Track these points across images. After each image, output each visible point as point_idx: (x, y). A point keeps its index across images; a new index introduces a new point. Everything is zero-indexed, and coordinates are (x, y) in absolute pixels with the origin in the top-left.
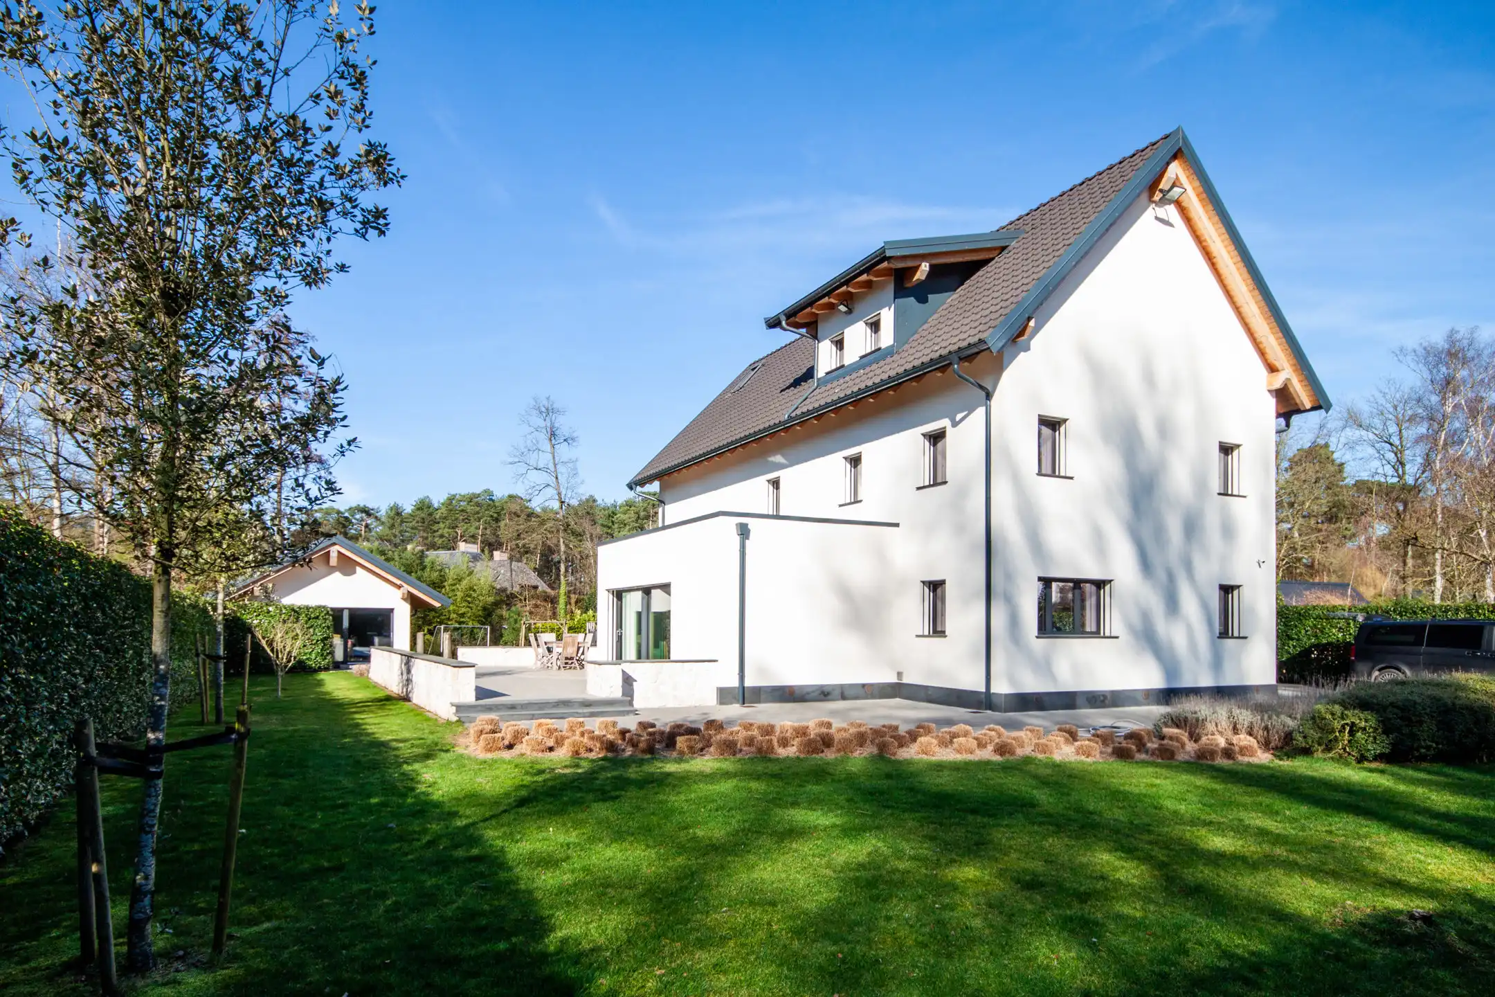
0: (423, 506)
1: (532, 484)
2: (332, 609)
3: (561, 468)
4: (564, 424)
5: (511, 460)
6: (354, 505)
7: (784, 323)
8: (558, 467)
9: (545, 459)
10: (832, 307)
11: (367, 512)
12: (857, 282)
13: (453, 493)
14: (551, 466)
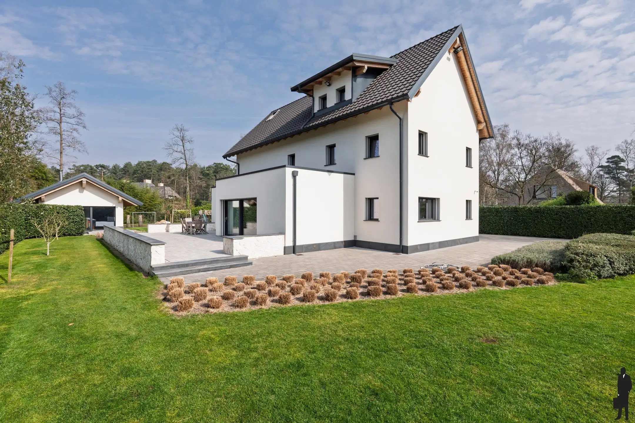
0: (128, 165)
1: (175, 158)
2: (84, 207)
3: (186, 152)
4: (188, 135)
5: (166, 148)
6: (98, 164)
7: (299, 89)
8: (185, 151)
9: (180, 148)
10: (320, 83)
11: (103, 166)
12: (335, 72)
13: (140, 161)
14: (183, 151)
